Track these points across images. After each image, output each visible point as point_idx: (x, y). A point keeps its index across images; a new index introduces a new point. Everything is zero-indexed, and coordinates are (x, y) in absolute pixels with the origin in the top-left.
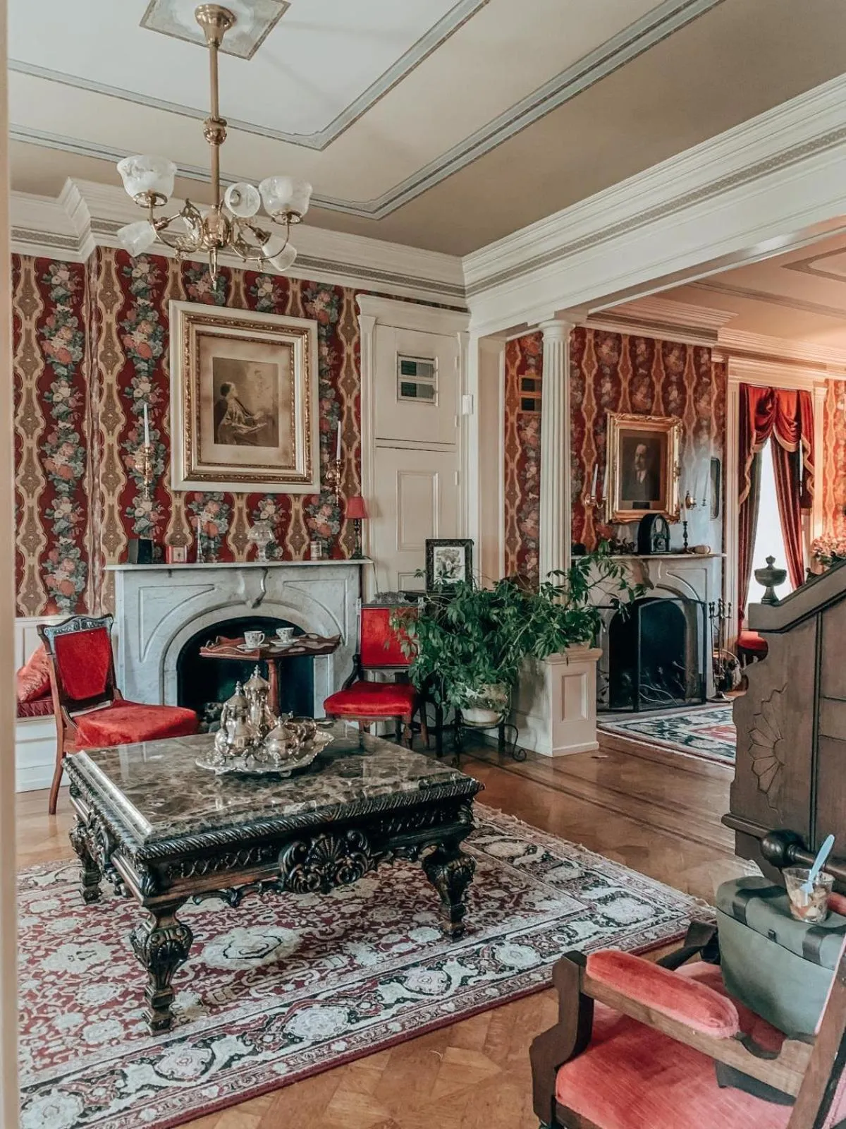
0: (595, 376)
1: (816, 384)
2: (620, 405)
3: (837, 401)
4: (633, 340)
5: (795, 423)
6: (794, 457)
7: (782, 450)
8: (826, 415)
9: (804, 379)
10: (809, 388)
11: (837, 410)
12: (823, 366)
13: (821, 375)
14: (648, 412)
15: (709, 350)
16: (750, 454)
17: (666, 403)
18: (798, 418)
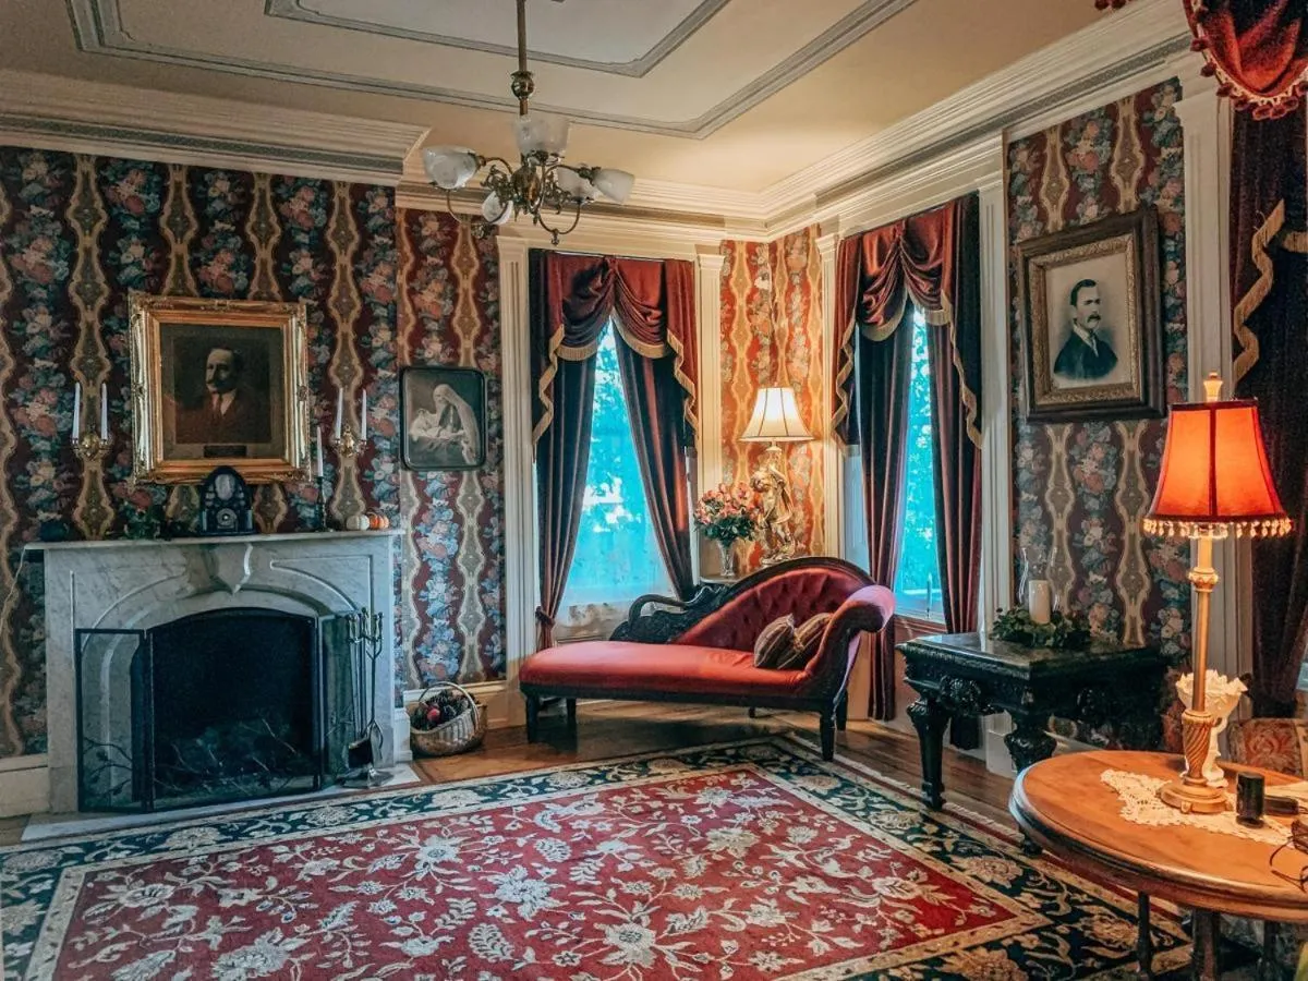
0: (101, 235)
1: (700, 248)
2: (169, 283)
3: (753, 278)
4: (197, 175)
5: (657, 313)
6: (663, 366)
7: (638, 358)
8: (728, 297)
9: (672, 242)
10: (690, 256)
11: (755, 290)
12: (718, 221)
13: (714, 236)
14: (241, 295)
15: (390, 192)
16: (549, 363)
17: (286, 280)
18: (663, 304)
